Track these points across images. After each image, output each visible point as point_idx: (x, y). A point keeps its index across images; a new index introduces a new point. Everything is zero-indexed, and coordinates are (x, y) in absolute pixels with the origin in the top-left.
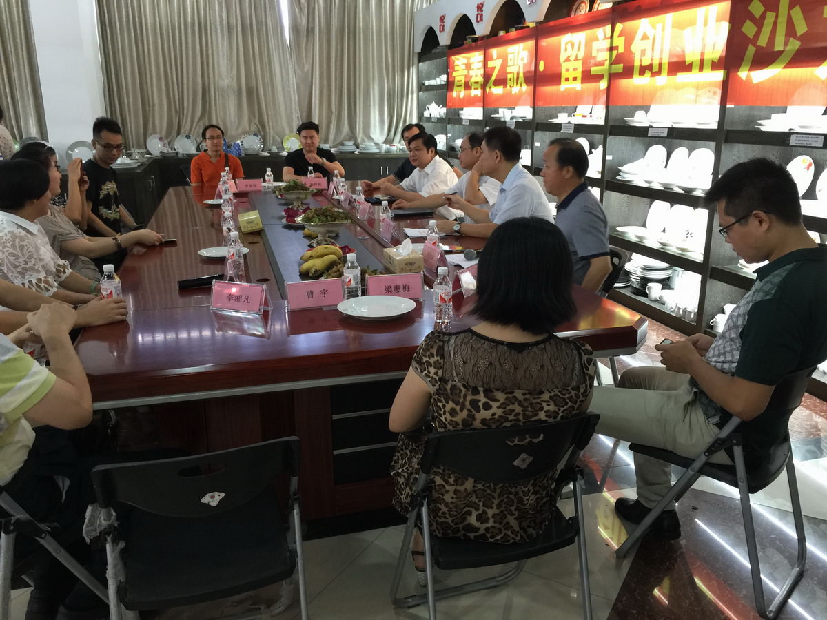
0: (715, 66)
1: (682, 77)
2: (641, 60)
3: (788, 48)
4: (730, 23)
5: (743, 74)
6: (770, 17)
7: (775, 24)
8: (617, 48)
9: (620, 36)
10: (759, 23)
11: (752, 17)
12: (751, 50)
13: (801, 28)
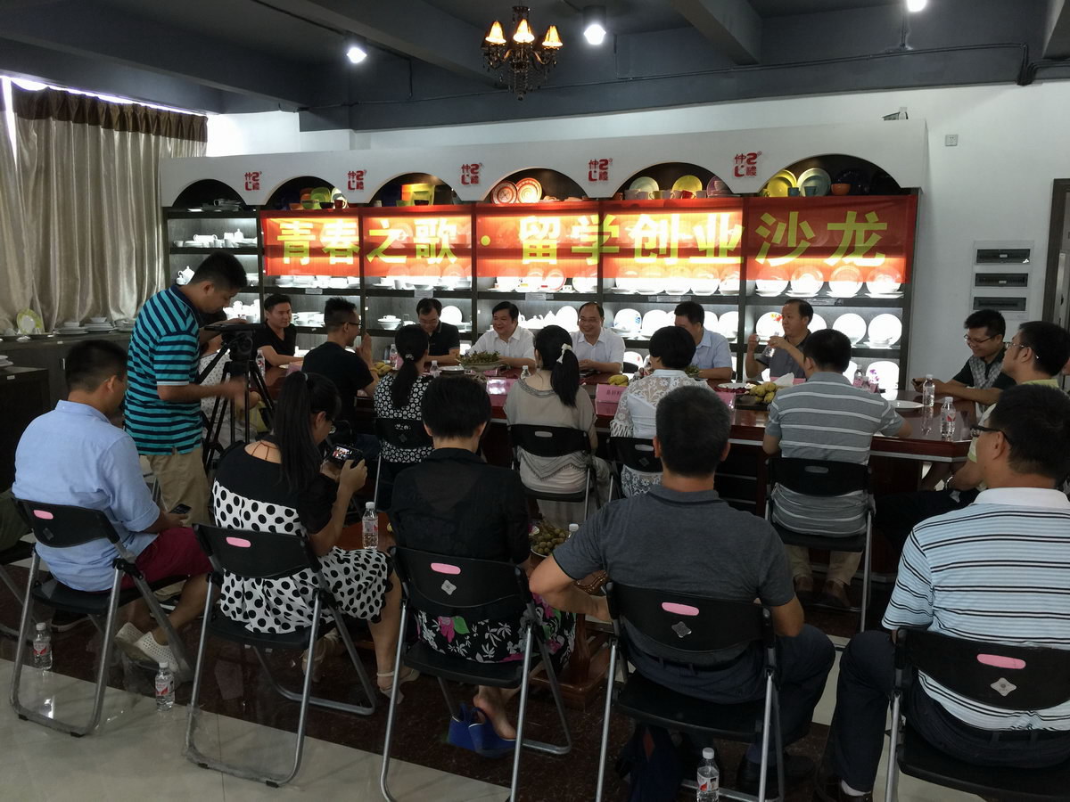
0: (730, 253)
1: (694, 260)
2: (643, 245)
3: (800, 246)
4: (743, 225)
5: (761, 260)
6: (781, 227)
7: (787, 230)
8: (609, 233)
9: (613, 223)
10: (773, 229)
11: (765, 225)
12: (766, 245)
13: (810, 234)
